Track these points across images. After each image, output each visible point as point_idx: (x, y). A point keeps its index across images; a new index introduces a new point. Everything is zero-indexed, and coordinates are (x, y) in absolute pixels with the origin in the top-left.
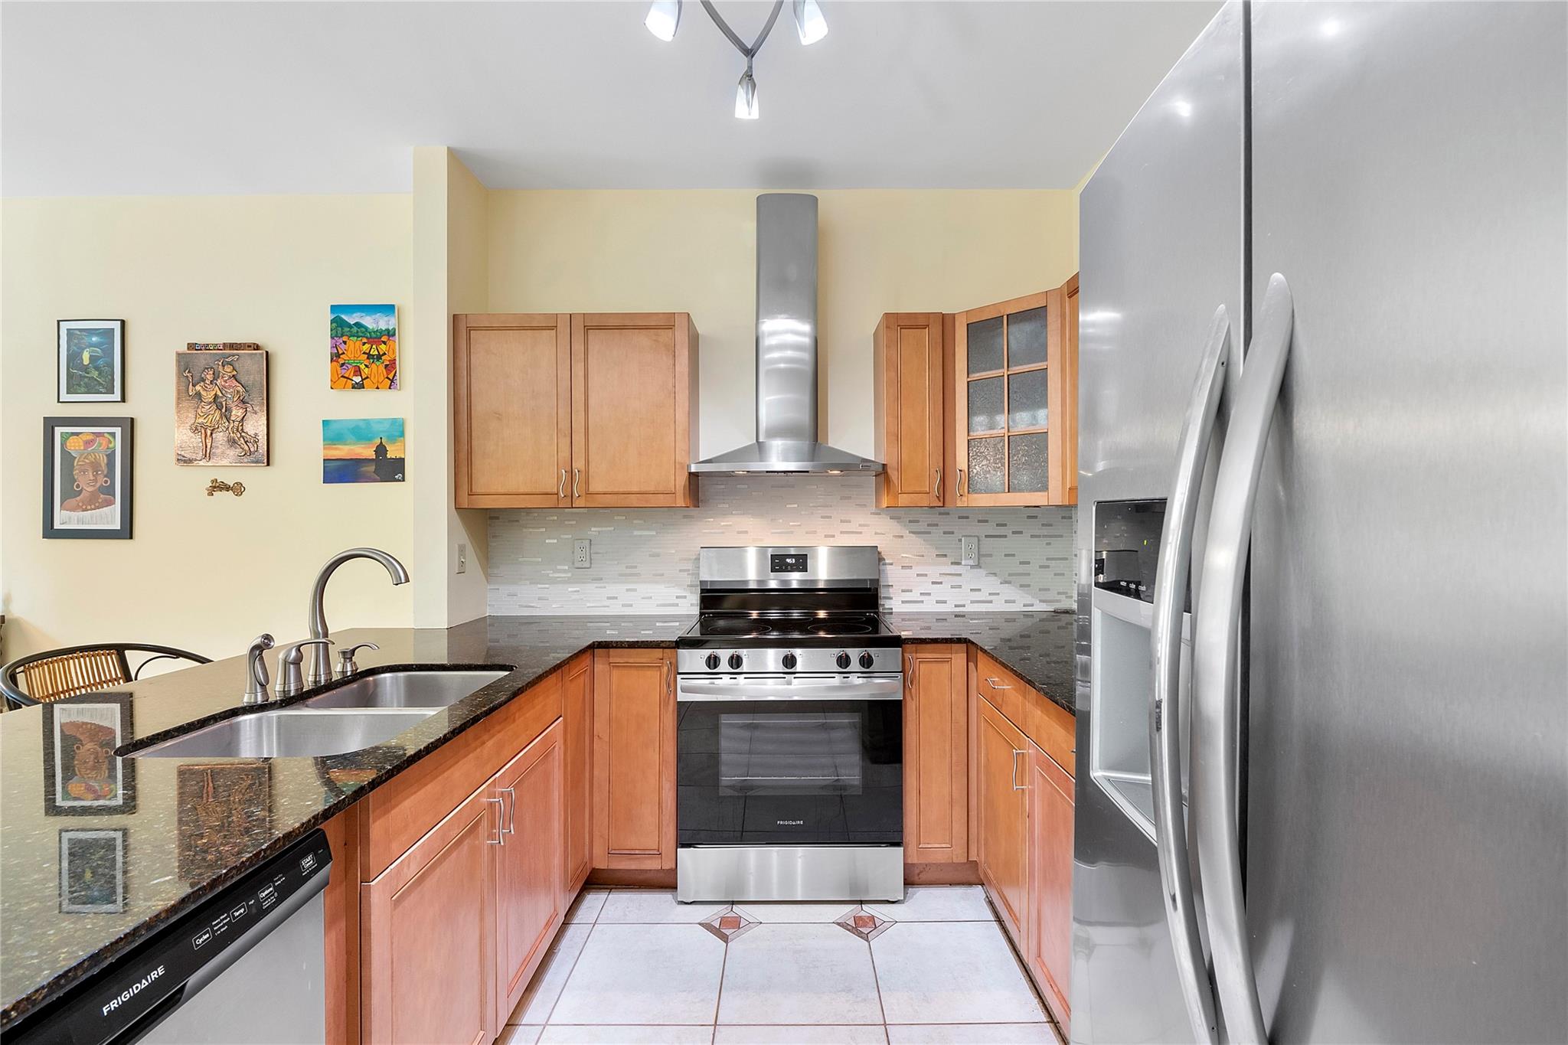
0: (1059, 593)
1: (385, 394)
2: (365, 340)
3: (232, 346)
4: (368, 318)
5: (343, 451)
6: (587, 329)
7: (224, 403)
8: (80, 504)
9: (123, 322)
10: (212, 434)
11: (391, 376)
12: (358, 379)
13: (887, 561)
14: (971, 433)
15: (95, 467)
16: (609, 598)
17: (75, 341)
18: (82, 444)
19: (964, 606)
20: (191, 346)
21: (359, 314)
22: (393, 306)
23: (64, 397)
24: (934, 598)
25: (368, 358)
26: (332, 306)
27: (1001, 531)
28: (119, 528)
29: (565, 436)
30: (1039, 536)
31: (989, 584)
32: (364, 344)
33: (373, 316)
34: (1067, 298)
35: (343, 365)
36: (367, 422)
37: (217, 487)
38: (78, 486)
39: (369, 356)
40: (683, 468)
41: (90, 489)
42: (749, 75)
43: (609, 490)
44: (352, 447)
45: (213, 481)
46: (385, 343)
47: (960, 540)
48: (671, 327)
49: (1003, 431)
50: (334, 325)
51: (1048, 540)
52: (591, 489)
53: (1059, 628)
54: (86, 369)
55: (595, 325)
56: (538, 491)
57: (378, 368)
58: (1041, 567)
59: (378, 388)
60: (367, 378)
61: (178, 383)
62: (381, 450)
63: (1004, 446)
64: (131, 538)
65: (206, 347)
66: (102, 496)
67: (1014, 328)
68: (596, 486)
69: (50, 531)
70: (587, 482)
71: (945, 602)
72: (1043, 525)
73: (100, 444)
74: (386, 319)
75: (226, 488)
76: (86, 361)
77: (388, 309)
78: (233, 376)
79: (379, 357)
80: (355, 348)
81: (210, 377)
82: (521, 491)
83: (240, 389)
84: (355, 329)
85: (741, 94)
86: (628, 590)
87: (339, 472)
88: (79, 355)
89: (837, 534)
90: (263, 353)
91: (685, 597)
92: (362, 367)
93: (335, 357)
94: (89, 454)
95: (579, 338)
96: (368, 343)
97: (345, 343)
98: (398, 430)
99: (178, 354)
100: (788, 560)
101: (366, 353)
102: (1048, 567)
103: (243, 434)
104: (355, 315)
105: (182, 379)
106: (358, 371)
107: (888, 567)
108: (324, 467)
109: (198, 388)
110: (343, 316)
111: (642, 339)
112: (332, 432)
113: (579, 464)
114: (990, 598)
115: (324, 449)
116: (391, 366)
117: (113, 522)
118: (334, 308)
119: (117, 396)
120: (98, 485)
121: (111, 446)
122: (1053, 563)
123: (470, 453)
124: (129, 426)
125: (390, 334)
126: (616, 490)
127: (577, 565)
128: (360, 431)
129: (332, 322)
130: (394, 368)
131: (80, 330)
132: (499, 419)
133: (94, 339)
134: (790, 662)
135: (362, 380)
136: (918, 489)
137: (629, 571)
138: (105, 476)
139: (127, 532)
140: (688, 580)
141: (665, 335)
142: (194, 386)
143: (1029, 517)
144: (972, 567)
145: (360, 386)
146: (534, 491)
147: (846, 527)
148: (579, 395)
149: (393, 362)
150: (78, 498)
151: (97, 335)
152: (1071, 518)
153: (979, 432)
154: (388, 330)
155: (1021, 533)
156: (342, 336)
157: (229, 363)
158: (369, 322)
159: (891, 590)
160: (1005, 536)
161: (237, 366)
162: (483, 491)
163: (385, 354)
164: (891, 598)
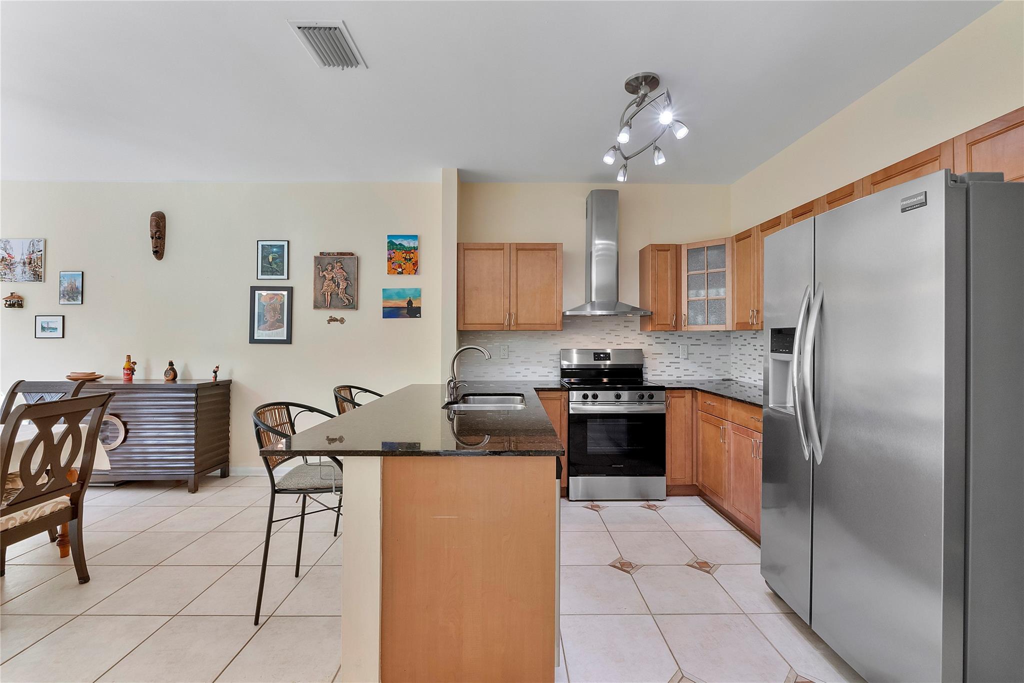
0: (724, 372)
1: (412, 278)
2: (404, 252)
3: (341, 254)
4: (405, 241)
5: (392, 303)
6: (518, 250)
7: (337, 281)
8: (267, 327)
9: (288, 242)
10: (330, 295)
11: (415, 268)
12: (400, 270)
13: (645, 356)
14: (689, 298)
15: (274, 310)
16: (517, 373)
17: (266, 251)
18: (268, 299)
19: (681, 377)
20: (321, 254)
21: (400, 239)
22: (417, 236)
23: (260, 277)
24: (667, 374)
25: (405, 260)
26: (388, 236)
27: (698, 342)
28: (286, 339)
29: (507, 298)
30: (715, 345)
31: (692, 367)
32: (403, 253)
33: (408, 241)
34: (735, 243)
35: (393, 263)
36: (403, 289)
37: (332, 320)
38: (266, 319)
39: (406, 259)
40: (560, 313)
41: (272, 320)
42: (625, 167)
43: (526, 322)
44: (397, 301)
45: (330, 317)
46: (413, 253)
47: (679, 347)
48: (555, 249)
49: (705, 297)
50: (389, 244)
51: (720, 347)
52: (519, 322)
53: (725, 388)
54: (270, 264)
55: (521, 248)
56: (494, 323)
57: (409, 265)
58: (716, 359)
59: (409, 274)
60: (404, 269)
61: (315, 270)
62: (410, 303)
63: (705, 304)
64: (291, 344)
65: (329, 254)
66: (277, 324)
67: (709, 252)
68: (521, 320)
69: (253, 340)
70: (517, 318)
71: (672, 375)
72: (717, 340)
73: (277, 299)
74: (414, 242)
75: (335, 320)
76: (271, 260)
77: (415, 237)
78: (342, 268)
79: (410, 259)
80: (399, 255)
81: (330, 268)
82: (487, 322)
83: (345, 274)
84: (399, 246)
85: (621, 172)
86: (525, 369)
87: (390, 313)
88: (267, 257)
89: (622, 343)
90: (355, 258)
91: (552, 372)
92: (402, 264)
93: (390, 259)
94: (271, 304)
95: (514, 253)
96: (405, 253)
97: (394, 253)
98: (418, 293)
99: (315, 257)
100: (601, 355)
101: (403, 258)
102: (719, 359)
103: (346, 295)
104: (399, 240)
105: (317, 269)
106: (400, 266)
107: (646, 359)
108: (383, 311)
109: (324, 273)
110: (393, 240)
111: (542, 254)
112: (387, 294)
113: (513, 311)
114: (693, 374)
115: (383, 302)
116: (416, 264)
117: (283, 336)
118: (389, 236)
119: (285, 277)
120: (276, 318)
121: (282, 300)
122: (721, 357)
123: (464, 305)
124: (290, 290)
125: (416, 249)
126: (530, 322)
127: (501, 357)
128: (400, 294)
129: (388, 243)
130: (417, 265)
131: (268, 245)
132: (476, 290)
133: (274, 250)
134: (618, 397)
135: (402, 270)
136: (665, 323)
137: (526, 360)
138: (279, 314)
139: (289, 341)
140: (554, 364)
141: (552, 253)
142: (322, 272)
143: (711, 336)
144: (685, 359)
145: (401, 273)
146: (492, 323)
147: (626, 340)
148: (513, 280)
149: (417, 262)
150: (266, 325)
151: (276, 248)
152: (730, 337)
153: (692, 298)
154: (414, 247)
155: (707, 343)
156: (393, 249)
157: (339, 262)
158: (405, 243)
159: (647, 369)
160: (700, 345)
161: (343, 263)
162: (469, 323)
163: (413, 258)
164: (647, 373)
